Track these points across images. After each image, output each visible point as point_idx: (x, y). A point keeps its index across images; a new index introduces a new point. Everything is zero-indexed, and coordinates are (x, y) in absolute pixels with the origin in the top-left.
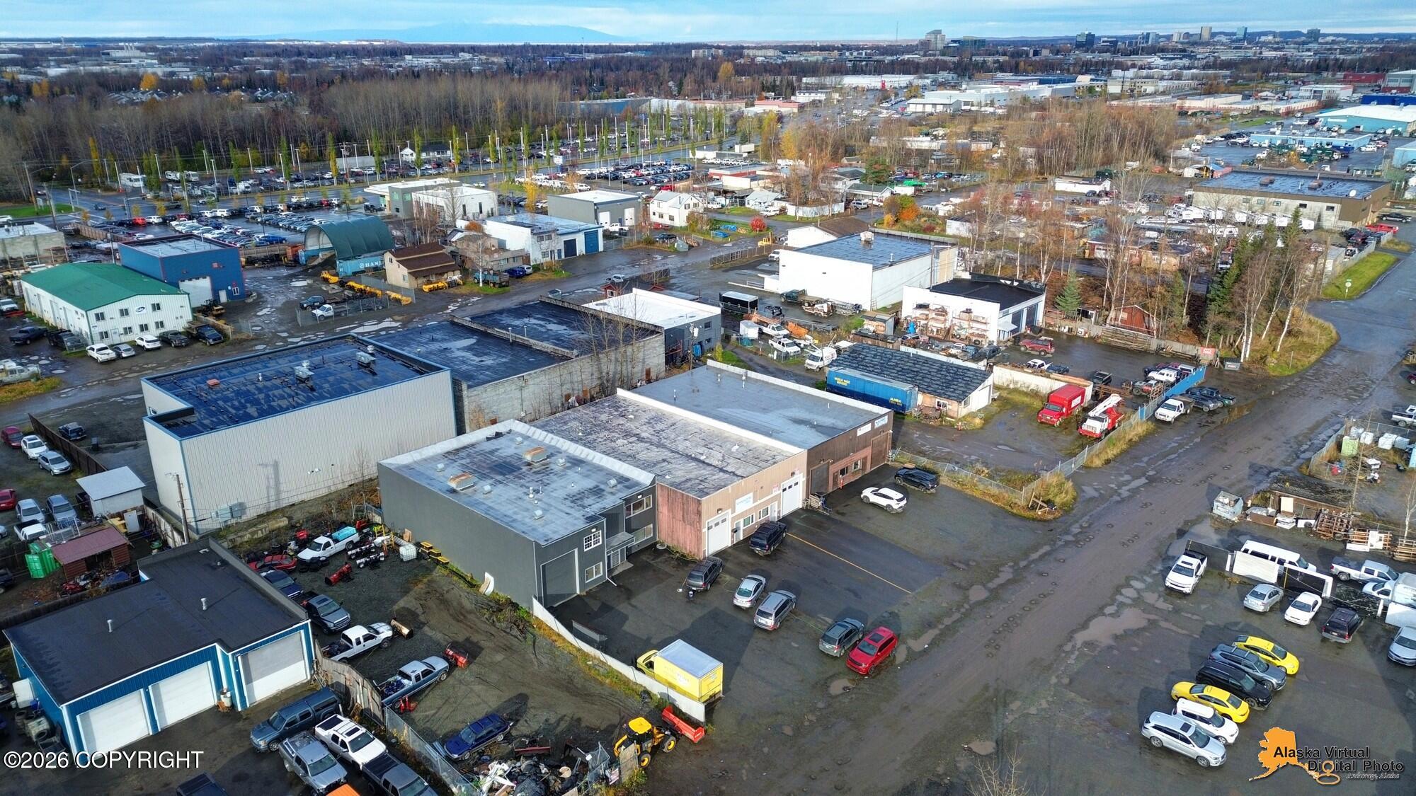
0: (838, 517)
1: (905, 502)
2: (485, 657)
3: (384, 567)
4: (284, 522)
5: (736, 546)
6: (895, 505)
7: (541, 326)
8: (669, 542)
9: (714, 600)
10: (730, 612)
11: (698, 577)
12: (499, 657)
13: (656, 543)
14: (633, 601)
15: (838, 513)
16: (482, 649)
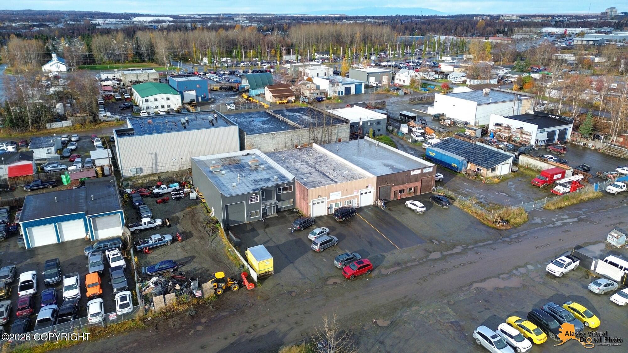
0: (387, 211)
1: (424, 209)
2: (191, 240)
3: (182, 200)
4: (156, 178)
5: (329, 216)
6: (418, 210)
7: (300, 116)
8: (299, 209)
9: (301, 235)
10: (306, 241)
11: (298, 224)
12: (196, 241)
13: (293, 209)
14: (267, 230)
15: (389, 210)
16: (192, 236)
